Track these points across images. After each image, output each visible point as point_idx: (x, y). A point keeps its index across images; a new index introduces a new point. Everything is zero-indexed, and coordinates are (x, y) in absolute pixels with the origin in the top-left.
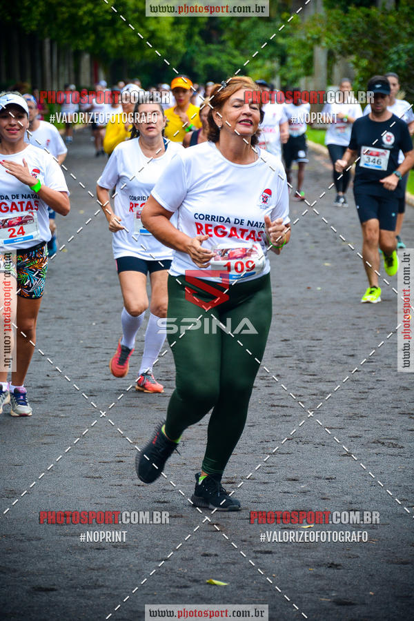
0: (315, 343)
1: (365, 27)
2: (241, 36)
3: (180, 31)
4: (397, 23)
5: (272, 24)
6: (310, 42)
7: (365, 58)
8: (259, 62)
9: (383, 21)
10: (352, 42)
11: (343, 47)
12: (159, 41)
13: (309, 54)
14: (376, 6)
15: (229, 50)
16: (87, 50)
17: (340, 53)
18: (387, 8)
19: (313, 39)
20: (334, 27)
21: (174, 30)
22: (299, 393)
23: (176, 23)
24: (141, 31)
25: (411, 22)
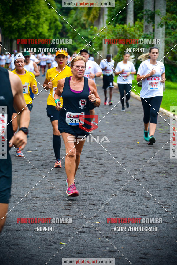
0: (102, 152)
1: (122, 32)
2: (75, 35)
3: (51, 32)
4: (134, 31)
5: (87, 30)
6: (101, 37)
8: (82, 45)
9: (129, 30)
10: (117, 38)
12: (43, 36)
13: (100, 42)
14: (126, 24)
16: (15, 39)
18: (130, 25)
19: (102, 37)
20: (110, 32)
21: (49, 32)
22: (96, 171)
23: (50, 29)
24: (36, 32)
25: (139, 31)
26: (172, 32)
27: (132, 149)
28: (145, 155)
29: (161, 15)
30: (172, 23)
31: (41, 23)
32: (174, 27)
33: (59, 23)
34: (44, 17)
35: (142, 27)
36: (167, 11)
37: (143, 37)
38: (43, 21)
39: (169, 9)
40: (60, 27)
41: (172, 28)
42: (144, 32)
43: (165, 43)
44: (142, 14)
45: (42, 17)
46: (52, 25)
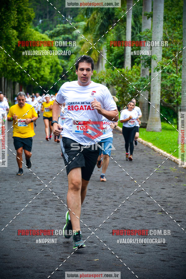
0: (101, 191)
1: (120, 76)
2: (75, 78)
3: (53, 75)
4: (132, 74)
7: (120, 87)
9: (126, 74)
10: (115, 81)
11: (112, 82)
12: (45, 79)
16: (18, 81)
17: (111, 85)
18: (128, 69)
19: (101, 80)
20: (109, 75)
21: (50, 75)
22: (94, 210)
23: (51, 72)
24: (38, 75)
25: (137, 74)
26: (168, 75)
27: (129, 188)
28: (142, 194)
29: (157, 60)
30: (168, 67)
31: (43, 66)
32: (170, 71)
33: (60, 67)
34: (45, 61)
35: (139, 71)
36: (163, 56)
37: (141, 80)
38: (45, 64)
39: (165, 54)
40: (61, 70)
41: (168, 72)
42: (141, 76)
43: (161, 86)
44: (139, 59)
45: (43, 60)
46: (53, 69)
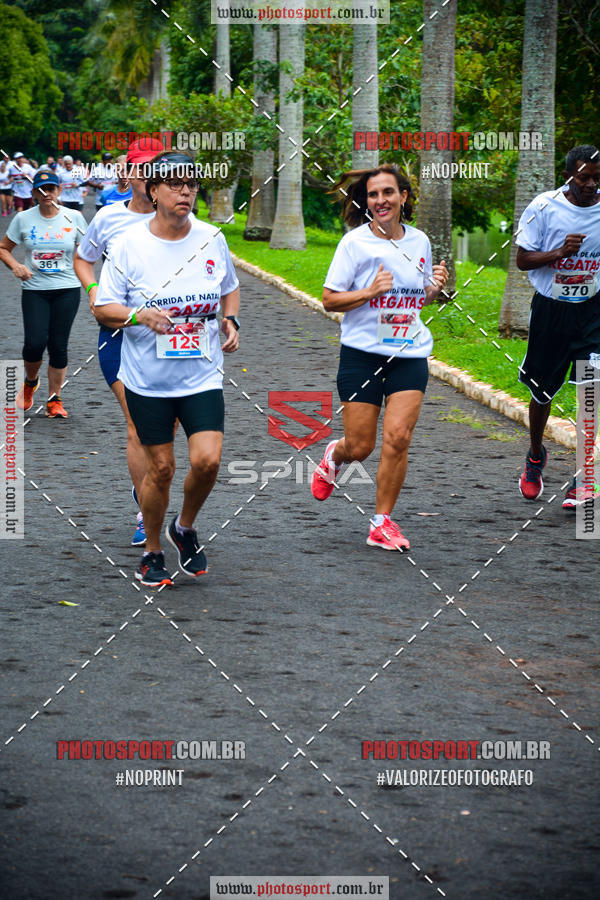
5: (122, 107)
6: (156, 124)
9: (220, 107)
12: (20, 119)
14: (214, 93)
15: (83, 129)
18: (223, 95)
19: (159, 121)
20: (177, 111)
23: (34, 102)
25: (244, 109)
26: (320, 112)
29: (293, 73)
30: (319, 91)
32: (324, 102)
33: (55, 89)
34: (18, 73)
36: (308, 63)
37: (254, 123)
38: (17, 82)
39: (312, 59)
40: (59, 97)
41: (320, 103)
42: (255, 113)
43: (304, 137)
44: (250, 71)
45: (14, 72)
46: (40, 93)
